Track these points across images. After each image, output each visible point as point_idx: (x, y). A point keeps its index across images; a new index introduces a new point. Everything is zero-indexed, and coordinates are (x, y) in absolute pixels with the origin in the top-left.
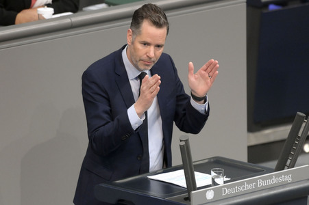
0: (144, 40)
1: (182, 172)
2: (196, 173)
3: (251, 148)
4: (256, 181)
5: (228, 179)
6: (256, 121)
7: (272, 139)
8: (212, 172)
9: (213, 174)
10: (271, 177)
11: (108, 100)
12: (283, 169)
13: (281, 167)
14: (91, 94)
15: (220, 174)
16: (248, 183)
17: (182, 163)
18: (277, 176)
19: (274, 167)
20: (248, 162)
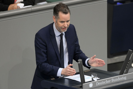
0: (61, 21)
1: (79, 75)
2: (85, 76)
3: (109, 65)
4: (111, 79)
5: (99, 78)
6: (111, 53)
7: (118, 61)
8: (92, 75)
9: (93, 76)
10: (117, 78)
11: (46, 46)
12: (123, 74)
13: (122, 73)
14: (39, 43)
15: (95, 76)
16: (108, 80)
17: (79, 71)
18: (120, 77)
19: (119, 73)
20: (108, 71)
